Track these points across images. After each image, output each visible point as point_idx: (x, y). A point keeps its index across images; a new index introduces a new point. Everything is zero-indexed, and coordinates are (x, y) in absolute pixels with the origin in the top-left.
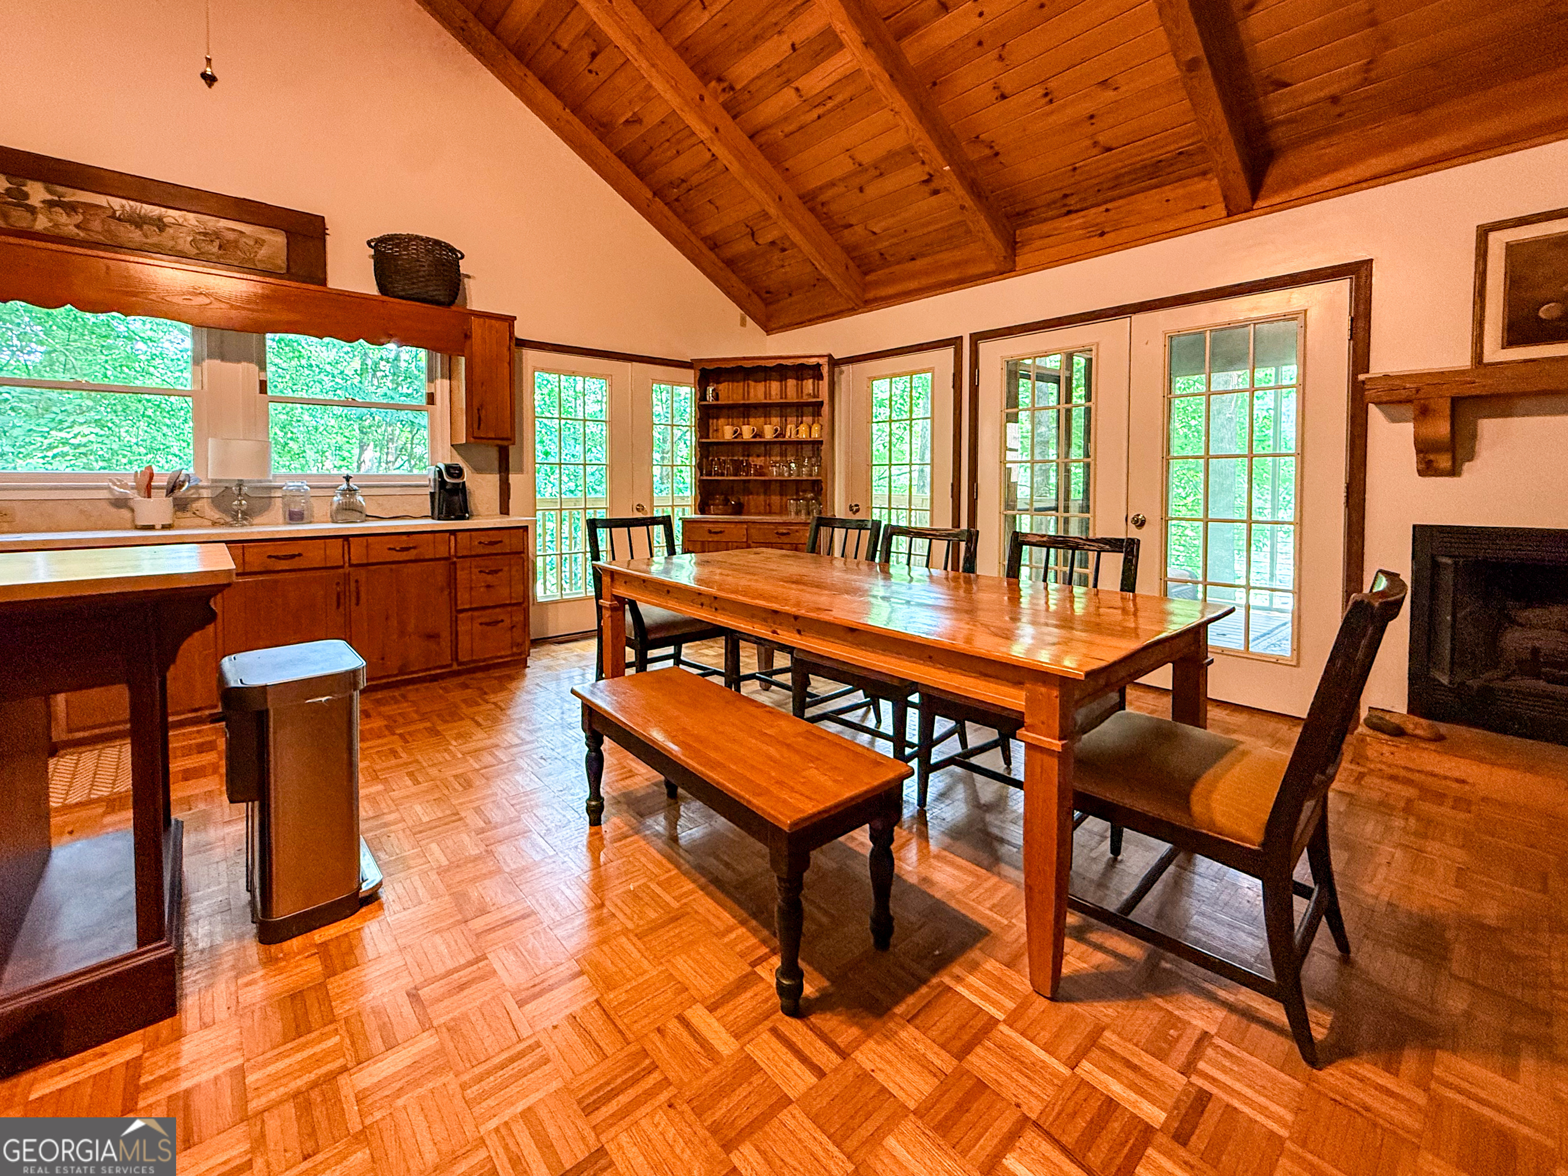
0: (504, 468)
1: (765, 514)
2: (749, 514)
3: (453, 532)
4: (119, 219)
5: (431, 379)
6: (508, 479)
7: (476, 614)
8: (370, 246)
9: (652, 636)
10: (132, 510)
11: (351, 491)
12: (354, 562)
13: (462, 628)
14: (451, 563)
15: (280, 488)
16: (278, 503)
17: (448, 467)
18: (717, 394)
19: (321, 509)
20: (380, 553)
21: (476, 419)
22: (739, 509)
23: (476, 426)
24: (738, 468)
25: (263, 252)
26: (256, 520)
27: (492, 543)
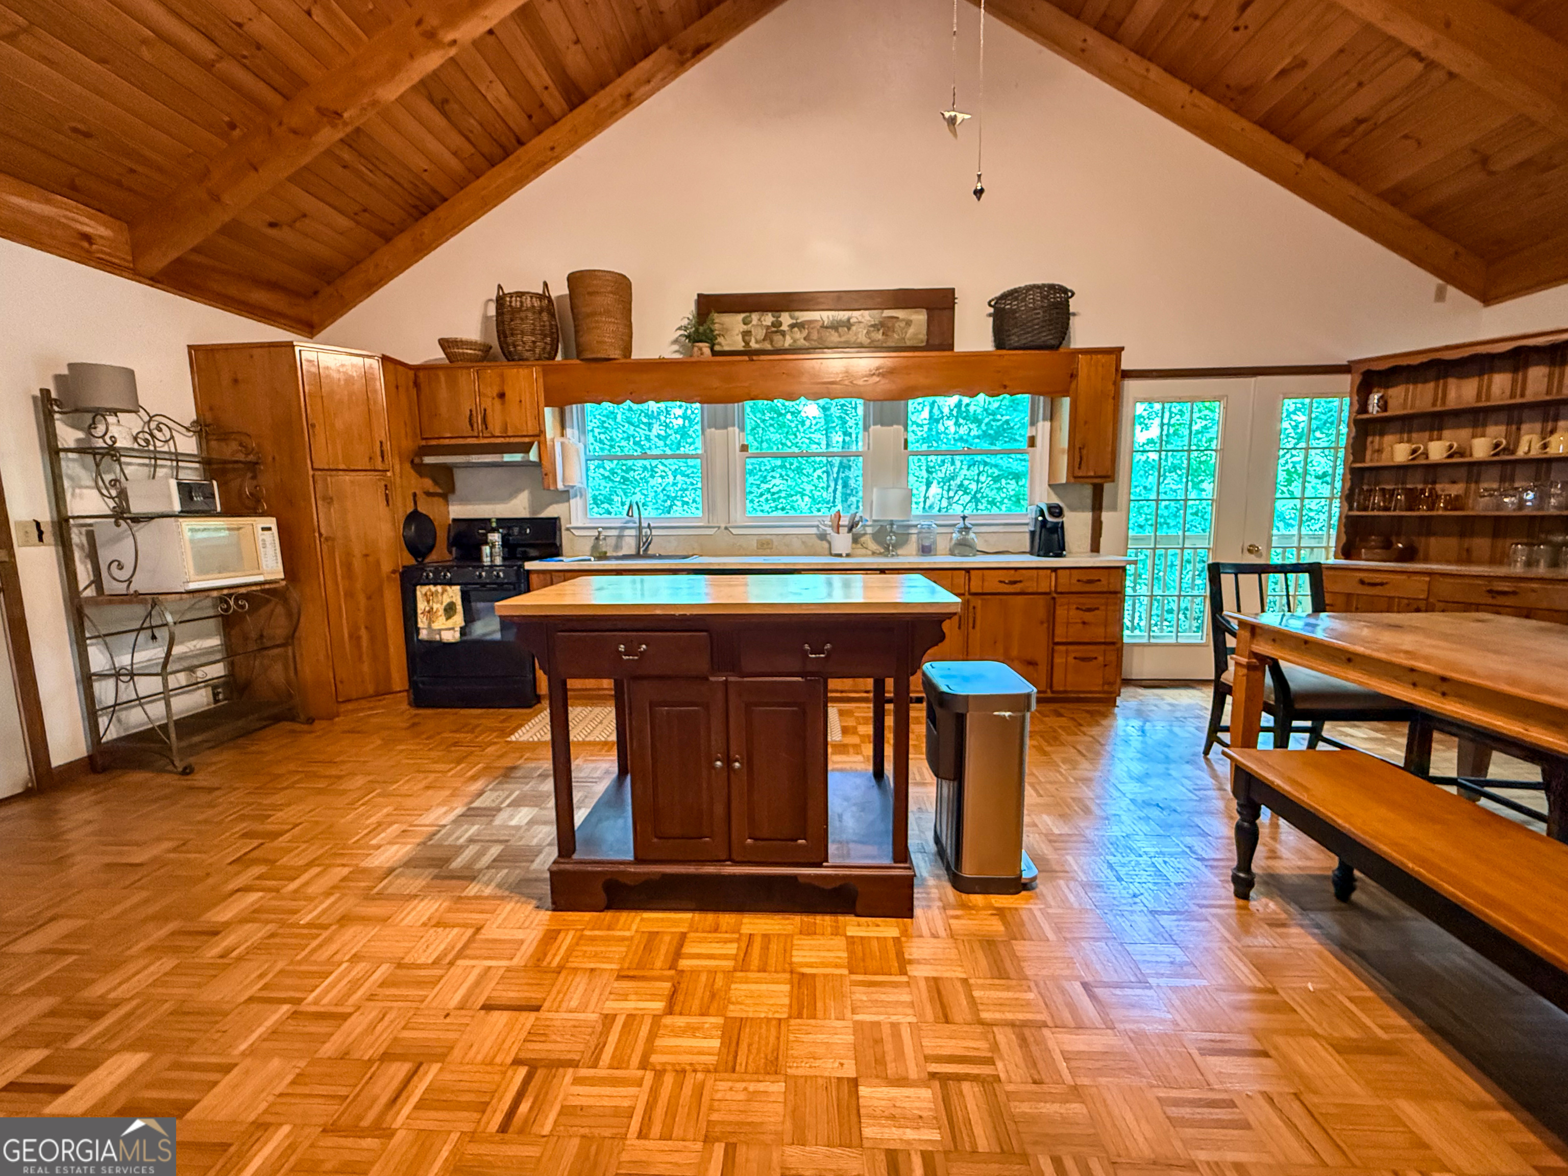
0: (1097, 507)
1: (1459, 562)
2: (1426, 560)
3: (1055, 570)
4: (827, 327)
5: (1033, 423)
6: (1100, 517)
7: (1071, 648)
8: (990, 305)
9: (1299, 706)
10: (830, 543)
11: (966, 529)
12: (973, 590)
13: (1058, 660)
14: (1052, 598)
15: (916, 526)
16: (914, 538)
17: (1050, 508)
18: (1386, 403)
19: (943, 544)
20: (992, 585)
21: (1077, 460)
22: (1409, 555)
23: (1077, 465)
24: (1413, 499)
25: (911, 331)
26: (900, 552)
27: (1090, 582)
